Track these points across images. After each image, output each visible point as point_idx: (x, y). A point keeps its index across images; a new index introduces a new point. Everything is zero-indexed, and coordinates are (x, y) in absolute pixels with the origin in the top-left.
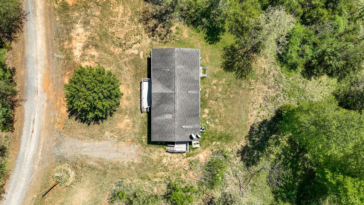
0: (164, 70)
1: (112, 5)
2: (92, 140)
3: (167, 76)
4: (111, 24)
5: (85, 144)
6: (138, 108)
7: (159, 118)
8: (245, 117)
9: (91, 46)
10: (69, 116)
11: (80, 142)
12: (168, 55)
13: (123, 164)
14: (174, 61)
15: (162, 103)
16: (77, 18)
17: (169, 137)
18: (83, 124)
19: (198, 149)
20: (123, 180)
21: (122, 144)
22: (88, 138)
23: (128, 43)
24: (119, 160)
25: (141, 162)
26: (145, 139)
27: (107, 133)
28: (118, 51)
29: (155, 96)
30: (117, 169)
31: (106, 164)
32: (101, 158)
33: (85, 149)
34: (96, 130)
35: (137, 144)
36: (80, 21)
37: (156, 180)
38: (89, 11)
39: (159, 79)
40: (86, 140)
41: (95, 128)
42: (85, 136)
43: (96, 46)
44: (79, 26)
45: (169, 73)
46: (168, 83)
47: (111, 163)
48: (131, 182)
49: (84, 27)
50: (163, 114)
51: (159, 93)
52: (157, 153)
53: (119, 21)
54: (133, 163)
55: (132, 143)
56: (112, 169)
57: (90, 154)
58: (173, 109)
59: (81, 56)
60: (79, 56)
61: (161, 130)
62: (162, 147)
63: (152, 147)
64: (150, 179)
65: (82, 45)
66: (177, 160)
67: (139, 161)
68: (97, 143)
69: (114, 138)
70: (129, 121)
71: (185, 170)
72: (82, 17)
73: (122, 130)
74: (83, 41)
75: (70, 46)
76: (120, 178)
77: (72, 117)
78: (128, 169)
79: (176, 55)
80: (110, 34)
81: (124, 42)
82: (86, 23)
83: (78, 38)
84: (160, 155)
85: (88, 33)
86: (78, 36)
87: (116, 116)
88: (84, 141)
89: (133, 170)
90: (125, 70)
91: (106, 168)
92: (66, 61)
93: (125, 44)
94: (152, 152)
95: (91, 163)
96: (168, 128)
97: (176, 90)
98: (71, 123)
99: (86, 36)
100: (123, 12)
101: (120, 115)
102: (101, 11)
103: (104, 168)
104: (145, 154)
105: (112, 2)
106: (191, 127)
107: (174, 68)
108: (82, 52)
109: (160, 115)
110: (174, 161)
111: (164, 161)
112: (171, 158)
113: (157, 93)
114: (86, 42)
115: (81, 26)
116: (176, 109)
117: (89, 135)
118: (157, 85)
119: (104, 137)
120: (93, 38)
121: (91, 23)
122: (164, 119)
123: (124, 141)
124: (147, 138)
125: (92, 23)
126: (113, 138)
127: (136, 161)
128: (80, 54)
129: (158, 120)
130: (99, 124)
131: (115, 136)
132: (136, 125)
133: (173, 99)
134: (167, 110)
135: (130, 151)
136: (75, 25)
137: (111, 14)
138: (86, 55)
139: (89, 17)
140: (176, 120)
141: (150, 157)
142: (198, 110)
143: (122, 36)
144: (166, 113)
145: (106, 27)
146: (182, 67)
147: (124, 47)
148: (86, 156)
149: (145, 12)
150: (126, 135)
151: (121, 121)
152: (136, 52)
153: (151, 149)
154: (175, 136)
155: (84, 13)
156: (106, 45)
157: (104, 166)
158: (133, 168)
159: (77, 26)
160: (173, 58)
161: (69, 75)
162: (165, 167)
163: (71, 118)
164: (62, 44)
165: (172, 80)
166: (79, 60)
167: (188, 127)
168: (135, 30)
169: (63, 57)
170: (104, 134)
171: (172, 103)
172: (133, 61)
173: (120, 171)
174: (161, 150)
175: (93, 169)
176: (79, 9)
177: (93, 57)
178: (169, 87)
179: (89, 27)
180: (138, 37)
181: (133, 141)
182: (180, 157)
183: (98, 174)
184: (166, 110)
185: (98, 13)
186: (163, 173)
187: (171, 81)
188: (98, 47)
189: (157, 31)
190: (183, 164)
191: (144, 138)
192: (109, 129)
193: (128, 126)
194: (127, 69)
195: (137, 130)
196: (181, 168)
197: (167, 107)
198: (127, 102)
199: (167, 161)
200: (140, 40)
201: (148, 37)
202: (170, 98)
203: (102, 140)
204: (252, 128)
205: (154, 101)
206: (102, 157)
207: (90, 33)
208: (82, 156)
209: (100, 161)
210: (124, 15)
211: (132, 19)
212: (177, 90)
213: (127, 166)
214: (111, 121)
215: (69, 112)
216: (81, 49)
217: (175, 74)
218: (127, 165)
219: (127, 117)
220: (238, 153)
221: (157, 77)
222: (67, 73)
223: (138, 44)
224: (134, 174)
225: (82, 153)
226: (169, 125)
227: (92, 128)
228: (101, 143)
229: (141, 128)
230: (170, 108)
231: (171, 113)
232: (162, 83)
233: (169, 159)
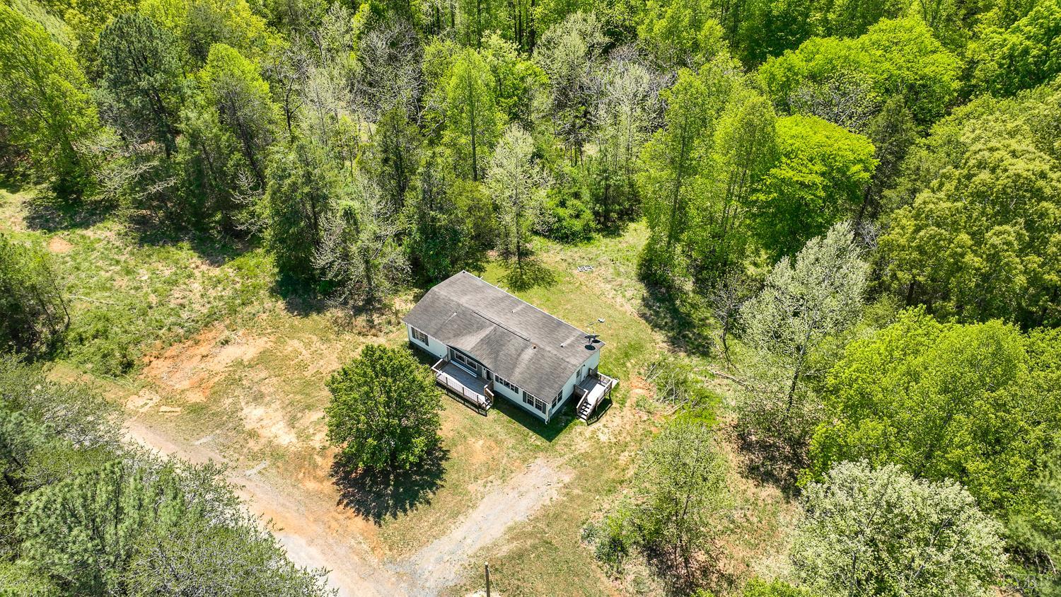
0: (450, 320)
1: (275, 351)
2: (461, 518)
3: (462, 322)
4: (301, 367)
5: (457, 534)
6: (472, 415)
7: (518, 371)
8: (618, 314)
9: (299, 415)
10: (378, 523)
11: (444, 539)
12: (433, 302)
13: (554, 503)
15: (498, 351)
16: (235, 403)
17: (563, 373)
18: (417, 510)
19: (621, 384)
20: (588, 522)
21: (517, 478)
22: (451, 520)
24: (542, 502)
25: (574, 473)
26: (538, 439)
27: (472, 487)
29: (477, 353)
30: (556, 516)
31: (529, 529)
32: (511, 529)
33: (469, 541)
34: (449, 499)
35: (536, 458)
36: (243, 404)
37: (630, 473)
38: (244, 382)
39: (457, 336)
40: (453, 526)
41: (442, 498)
42: (442, 523)
43: (309, 407)
44: (249, 410)
45: (461, 316)
46: (475, 326)
47: (537, 519)
48: (602, 513)
49: (259, 404)
50: (517, 359)
51: (478, 343)
52: (579, 440)
53: (310, 356)
54: (566, 487)
55: (526, 463)
56: (548, 526)
57: (487, 541)
58: (522, 340)
59: (299, 437)
60: (295, 440)
61: (541, 378)
62: (575, 425)
63: (562, 438)
64: (623, 481)
65: (281, 425)
66: (617, 420)
67: (571, 473)
68: (475, 515)
69: (492, 482)
70: (481, 442)
71: (645, 421)
72: (241, 397)
73: (490, 462)
74: (279, 419)
75: (263, 441)
76: (579, 524)
77: (384, 519)
78: (572, 500)
79: (442, 293)
80: (313, 378)
82: (258, 398)
83: (265, 422)
84: (588, 437)
85: (277, 405)
86: (262, 421)
87: (455, 455)
88: (449, 531)
89: (581, 493)
91: (539, 535)
92: (279, 464)
94: (571, 446)
95: (505, 550)
96: (546, 366)
97: (494, 321)
98: (395, 528)
99: (276, 411)
100: (302, 343)
101: (459, 447)
102: (266, 368)
103: (536, 537)
104: (566, 457)
105: (271, 349)
106: (572, 339)
107: (459, 305)
108: (293, 431)
109: (515, 366)
110: (615, 424)
111: (603, 438)
112: (607, 427)
113: (476, 345)
114: (283, 416)
115: (253, 406)
116: (525, 337)
117: (447, 515)
118: (462, 341)
119: (474, 496)
120: (291, 404)
121: (266, 392)
122: (526, 362)
123: (512, 472)
124: (539, 437)
125: (268, 390)
126: (490, 484)
127: (567, 479)
128: (293, 436)
129: (521, 373)
130: (442, 486)
131: (490, 478)
132: (500, 437)
133: (505, 333)
134: (516, 350)
135: (540, 475)
136: (239, 414)
137: (285, 359)
138: (306, 428)
139: (254, 389)
140: (541, 346)
141: (576, 453)
144: (519, 355)
145: (297, 376)
146: (468, 297)
148: (482, 549)
149: (335, 322)
150: (504, 462)
151: (470, 453)
153: (564, 442)
154: (568, 362)
155: (240, 390)
157: (531, 535)
158: (576, 492)
159: (246, 411)
160: (443, 299)
161: (307, 475)
162: (615, 444)
163: (382, 522)
164: (245, 450)
166: (301, 443)
167: (568, 341)
169: (268, 463)
170: (469, 492)
171: (510, 337)
173: (565, 516)
174: (578, 430)
175: (520, 556)
176: (224, 393)
178: (481, 327)
179: (268, 398)
181: (525, 460)
183: (538, 556)
184: (514, 352)
185: (263, 374)
186: (626, 453)
187: (476, 320)
188: (313, 406)
189: (380, 323)
190: (632, 417)
191: (535, 439)
192: (467, 479)
193: (490, 449)
195: (511, 442)
196: (637, 424)
197: (511, 348)
199: (607, 435)
201: (375, 338)
202: (500, 336)
203: (476, 503)
204: (643, 316)
206: (511, 524)
207: (278, 402)
208: (475, 556)
209: (515, 533)
210: (308, 345)
211: (326, 341)
212: (496, 319)
213: (565, 499)
214: (456, 468)
215: (371, 518)
216: (287, 430)
217: (470, 309)
218: (562, 498)
219: (473, 440)
221: (451, 335)
222: (301, 475)
224: (591, 498)
225: (470, 552)
226: (543, 361)
227: (438, 502)
228: (481, 508)
229: (512, 434)
230: (516, 345)
231: (526, 347)
232: (466, 334)
233: (606, 430)
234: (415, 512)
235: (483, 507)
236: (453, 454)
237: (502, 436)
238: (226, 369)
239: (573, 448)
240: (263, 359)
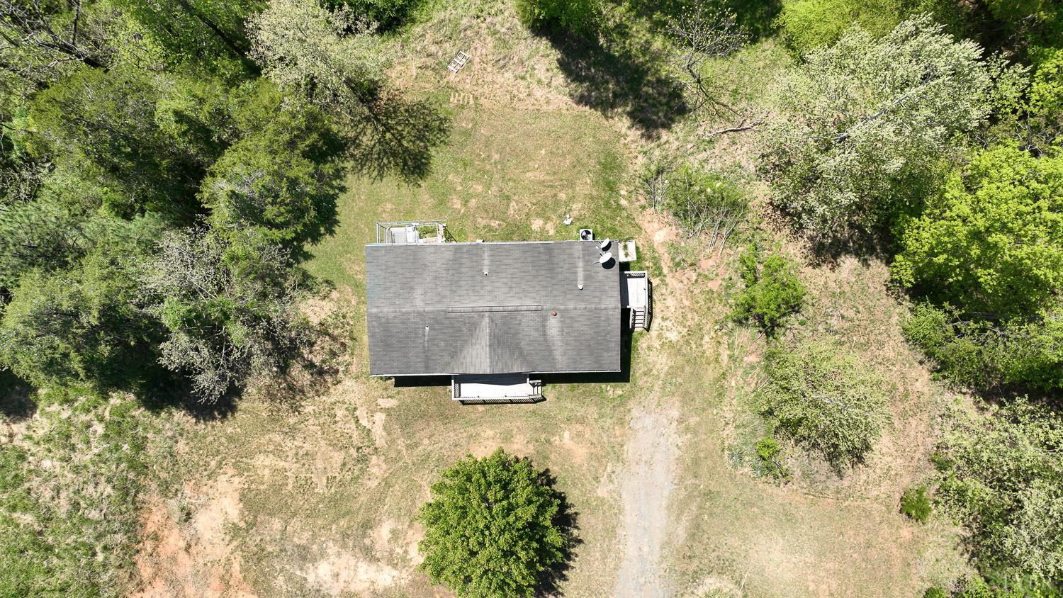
0: (428, 341)
1: (253, 486)
2: (619, 531)
3: (444, 333)
4: (305, 486)
5: (630, 550)
6: (531, 409)
7: (558, 354)
8: (553, 121)
9: (367, 541)
11: (624, 564)
12: (386, 330)
13: (683, 448)
14: (404, 314)
15: (518, 344)
16: (290, 578)
17: (609, 325)
18: (577, 556)
19: (639, 244)
20: (726, 445)
21: (630, 449)
22: (614, 542)
23: (356, 440)
24: (672, 458)
25: (676, 401)
26: (615, 388)
27: (602, 492)
28: (377, 467)
29: (500, 365)
30: (696, 462)
31: (683, 494)
32: (669, 508)
33: (646, 549)
34: (593, 521)
35: (629, 410)
36: (298, 573)
37: (725, 357)
38: (270, 549)
39: (454, 354)
40: (621, 547)
41: (587, 525)
42: (609, 551)
43: (367, 526)
44: (313, 575)
45: (437, 327)
46: (464, 329)
47: (682, 478)
48: (730, 426)
49: (314, 560)
50: (546, 340)
51: (490, 353)
52: (652, 357)
53: (298, 465)
54: (680, 421)
55: (626, 424)
56: (696, 477)
57: (659, 537)
58: (533, 314)
59: (395, 566)
60: (395, 573)
61: (590, 346)
62: (637, 341)
63: (637, 368)
64: (724, 374)
65: (363, 566)
66: (670, 302)
67: (674, 403)
68: (628, 518)
69: (613, 472)
70: (567, 434)
71: (696, 281)
72: (288, 567)
73: (593, 450)
74: (353, 561)
76: (720, 453)
77: (559, 586)
78: (695, 433)
79: (385, 310)
80: (333, 490)
81: (353, 451)
82: (305, 555)
83: (344, 576)
84: (658, 347)
85: (332, 549)
86: (340, 577)
87: (557, 469)
88: (622, 554)
89: (698, 419)
90: (430, 448)
91: (695, 493)
93: (358, 449)
94: (651, 370)
95: (681, 532)
96: (585, 328)
97: (481, 309)
98: (576, 588)
99: (339, 555)
100: (271, 456)
101: (552, 457)
102: (272, 514)
103: (694, 497)
104: (656, 388)
105: (246, 486)
106: (581, 264)
107: (420, 314)
108: (382, 564)
109: (549, 350)
110: (673, 309)
111: (673, 336)
112: (667, 319)
113: (490, 358)
114: (354, 555)
115: (311, 568)
116: (533, 308)
117: (607, 539)
118: (468, 360)
119: (611, 500)
120: (345, 536)
121: (304, 542)
122: (559, 338)
123: (622, 446)
124: (613, 384)
125: (303, 538)
126: (613, 476)
127: (675, 413)
128: (388, 569)
129: (564, 354)
130: (576, 514)
131: (609, 469)
132: (579, 414)
133: (506, 317)
134: (537, 330)
135: (649, 428)
136: (309, 586)
137: (277, 488)
138: (391, 552)
139: (289, 547)
140: (563, 307)
141: (662, 375)
142: (536, 246)
143: (338, 457)
144: (545, 335)
145: (313, 500)
146: (418, 293)
147: (366, 451)
148: (662, 548)
149: (272, 397)
150: (605, 439)
151: (567, 455)
152: (380, 418)
153: (640, 371)
154: (605, 309)
155: (275, 560)
156: (363, 499)
157: (690, 497)
158: (693, 420)
159: (311, 578)
160: (395, 317)
162: (689, 335)
163: (560, 590)
165: (456, 318)
166: (404, 571)
167: (581, 274)
168: (322, 421)
170: (604, 499)
171: (516, 318)
172: (405, 425)
173: (702, 455)
174: (644, 346)
175: (698, 526)
176: (265, 575)
177: (395, 534)
178: (473, 326)
179: (315, 547)
180: (340, 413)
181: (621, 422)
182: (662, 295)
183: (711, 515)
184: (536, 334)
185: (277, 524)
186: (707, 338)
187: (458, 321)
188: (369, 521)
189: (323, 361)
190: (680, 285)
191: (612, 390)
192: (589, 486)
193: (580, 435)
194: (426, 441)
195: (592, 411)
196: (692, 292)
197: (528, 331)
198: (516, 440)
199: (674, 329)
200: (347, 409)
201: (339, 386)
202: (504, 324)
203: (620, 506)
204: (582, 100)
205: (512, 366)
206: (664, 503)
207: (331, 544)
208: (664, 558)
209: (678, 508)
210: (279, 452)
211: (292, 432)
212: (483, 304)
213: (689, 436)
214: (569, 483)
216: (374, 567)
217: (438, 311)
218: (686, 437)
219: (557, 438)
220: (649, 137)
221: (447, 359)
223: (357, 413)
224: (710, 416)
225: (656, 558)
226: (576, 325)
227: (587, 533)
228: (627, 508)
229: (588, 400)
230: (532, 323)
231: (545, 319)
232: (463, 346)
233: (668, 323)
234: (577, 559)
235: (627, 502)
236: (555, 471)
237: (581, 412)
238: (231, 546)
239: (655, 372)
240: (254, 504)
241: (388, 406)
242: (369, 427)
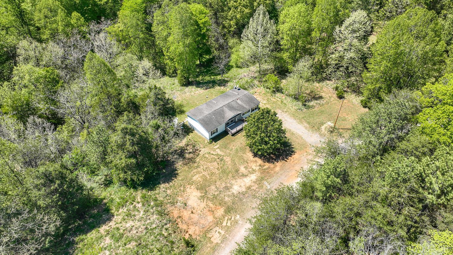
0: (215, 118)
1: (198, 184)
2: (294, 133)
3: (218, 115)
4: (212, 174)
9: (241, 174)
10: (296, 152)
11: (302, 136)
12: (204, 121)
13: (289, 115)
14: (205, 116)
15: (236, 109)
16: (229, 196)
18: (291, 142)
20: (296, 109)
23: (216, 157)
28: (228, 159)
29: (235, 113)
30: (294, 115)
31: (298, 120)
32: (299, 123)
33: (303, 132)
36: (230, 193)
37: (279, 99)
38: (216, 194)
39: (223, 118)
40: (298, 134)
42: (297, 137)
43: (237, 171)
44: (234, 191)
45: (215, 115)
46: (222, 112)
47: (295, 118)
48: (293, 107)
49: (231, 187)
50: (240, 105)
51: (231, 112)
52: (265, 107)
53: (206, 172)
54: (283, 112)
57: (304, 129)
58: (233, 102)
59: (253, 173)
60: (255, 175)
64: (282, 101)
65: (245, 179)
67: (278, 110)
68: (293, 130)
71: (259, 94)
72: (225, 194)
74: (241, 180)
75: (253, 184)
76: (297, 111)
78: (288, 111)
79: (201, 117)
80: (221, 170)
81: (218, 160)
82: (227, 188)
83: (242, 185)
84: (264, 105)
85: (233, 182)
88: (300, 135)
89: (286, 109)
90: (236, 148)
92: (266, 178)
93: (218, 158)
95: (306, 124)
97: (221, 106)
98: (298, 147)
99: (237, 182)
100: (197, 175)
102: (209, 186)
105: (196, 186)
107: (209, 114)
108: (249, 175)
109: (242, 106)
110: (260, 99)
111: (265, 102)
115: (232, 189)
117: (293, 136)
118: (227, 116)
120: (233, 177)
121: (224, 186)
122: (242, 103)
125: (224, 185)
127: (280, 111)
128: (252, 175)
129: (246, 106)
133: (228, 105)
136: (235, 194)
137: (205, 180)
138: (249, 171)
139: (221, 190)
140: (237, 98)
141: (270, 108)
143: (215, 163)
145: (217, 175)
146: (204, 111)
147: (221, 158)
149: (186, 164)
152: (218, 150)
154: (246, 94)
155: (221, 195)
156: (230, 167)
157: (300, 120)
159: (234, 192)
160: (204, 118)
161: (273, 170)
162: (268, 100)
164: (257, 190)
165: (217, 111)
166: (256, 172)
167: (235, 93)
168: (204, 160)
169: (265, 182)
171: (230, 104)
172: (225, 148)
173: (294, 113)
175: (308, 122)
176: (221, 200)
177: (245, 167)
178: (223, 110)
179: (228, 185)
180: (207, 156)
183: (308, 119)
184: (237, 105)
185: (213, 187)
186: (272, 99)
187: (219, 111)
189: (193, 150)
190: (257, 96)
194: (233, 147)
200: (208, 154)
201: (201, 151)
204: (206, 89)
205: (238, 112)
206: (297, 123)
207: (232, 181)
208: (309, 130)
210: (198, 173)
211: (198, 167)
215: (293, 153)
216: (248, 177)
217: (212, 112)
218: (287, 113)
221: (223, 120)
222: (272, 172)
223: (211, 153)
225: (307, 131)
228: (290, 128)
230: (234, 104)
231: (236, 102)
232: (224, 115)
233: (262, 101)
238: (205, 201)
240: (202, 188)
241: (217, 147)
242: (217, 153)
